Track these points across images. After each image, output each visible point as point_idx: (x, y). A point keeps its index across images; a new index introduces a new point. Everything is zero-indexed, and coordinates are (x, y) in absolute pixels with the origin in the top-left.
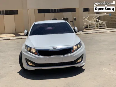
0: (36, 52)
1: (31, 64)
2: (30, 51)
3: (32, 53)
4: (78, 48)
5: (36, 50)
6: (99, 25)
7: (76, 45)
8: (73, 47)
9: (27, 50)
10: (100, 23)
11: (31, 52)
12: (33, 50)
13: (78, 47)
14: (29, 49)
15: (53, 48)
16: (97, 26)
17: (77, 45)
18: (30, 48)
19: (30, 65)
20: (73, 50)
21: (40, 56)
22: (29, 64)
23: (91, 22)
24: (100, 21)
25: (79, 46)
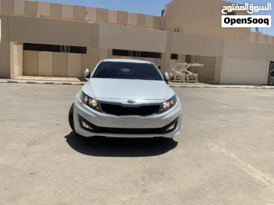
0: (98, 105)
1: (87, 127)
2: (88, 103)
3: (91, 106)
4: (171, 106)
5: (98, 102)
6: (188, 78)
7: (167, 101)
8: (162, 104)
9: (83, 101)
10: (189, 76)
11: (88, 105)
12: (94, 102)
13: (171, 104)
14: (86, 100)
15: (128, 101)
16: (186, 79)
17: (170, 100)
18: (89, 98)
19: (85, 128)
20: (162, 107)
21: (104, 115)
22: (84, 126)
23: (179, 73)
24: (190, 73)
25: (172, 102)
